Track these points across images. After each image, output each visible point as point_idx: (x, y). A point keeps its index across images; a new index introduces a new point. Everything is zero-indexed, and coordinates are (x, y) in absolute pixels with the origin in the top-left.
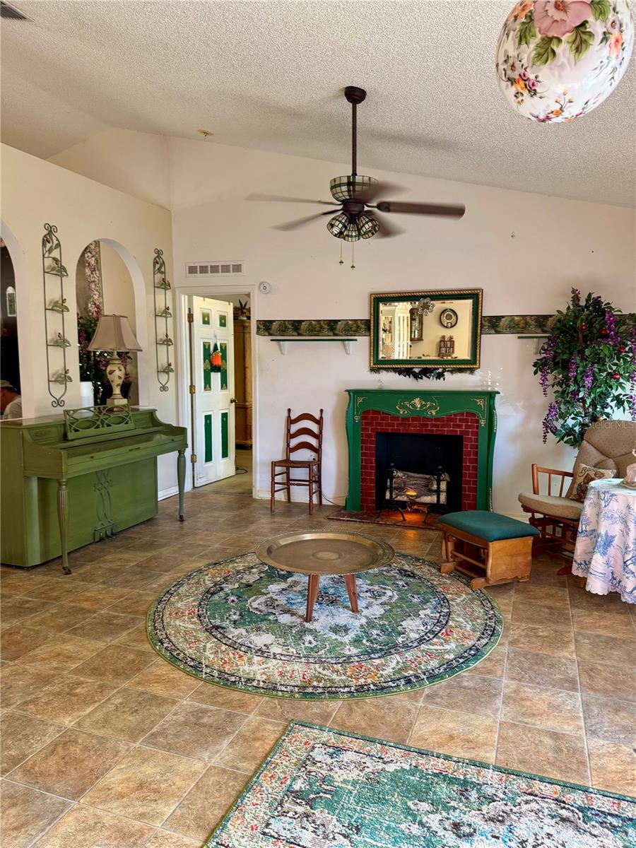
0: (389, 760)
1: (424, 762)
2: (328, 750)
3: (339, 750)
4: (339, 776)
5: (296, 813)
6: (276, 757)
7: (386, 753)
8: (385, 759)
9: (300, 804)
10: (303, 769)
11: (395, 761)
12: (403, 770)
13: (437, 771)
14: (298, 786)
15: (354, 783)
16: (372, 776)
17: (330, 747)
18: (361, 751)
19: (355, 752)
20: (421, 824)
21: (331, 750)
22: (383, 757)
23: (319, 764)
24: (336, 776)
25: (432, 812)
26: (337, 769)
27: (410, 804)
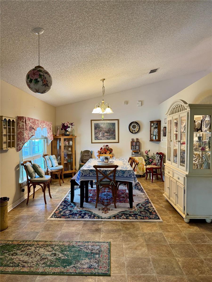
0: (73, 268)
1: (62, 270)
2: (93, 267)
3: (90, 268)
4: (87, 260)
5: (95, 250)
6: (108, 262)
7: (74, 270)
8: (74, 268)
9: (95, 252)
10: (98, 260)
11: (71, 268)
12: (69, 266)
13: (58, 267)
14: (97, 256)
15: (82, 259)
16: (78, 262)
17: (93, 268)
18: (82, 269)
19: (84, 268)
20: (64, 254)
21: (92, 267)
22: (75, 268)
23: (94, 262)
24: (88, 260)
25: (61, 257)
26: (89, 262)
27: (66, 258)
